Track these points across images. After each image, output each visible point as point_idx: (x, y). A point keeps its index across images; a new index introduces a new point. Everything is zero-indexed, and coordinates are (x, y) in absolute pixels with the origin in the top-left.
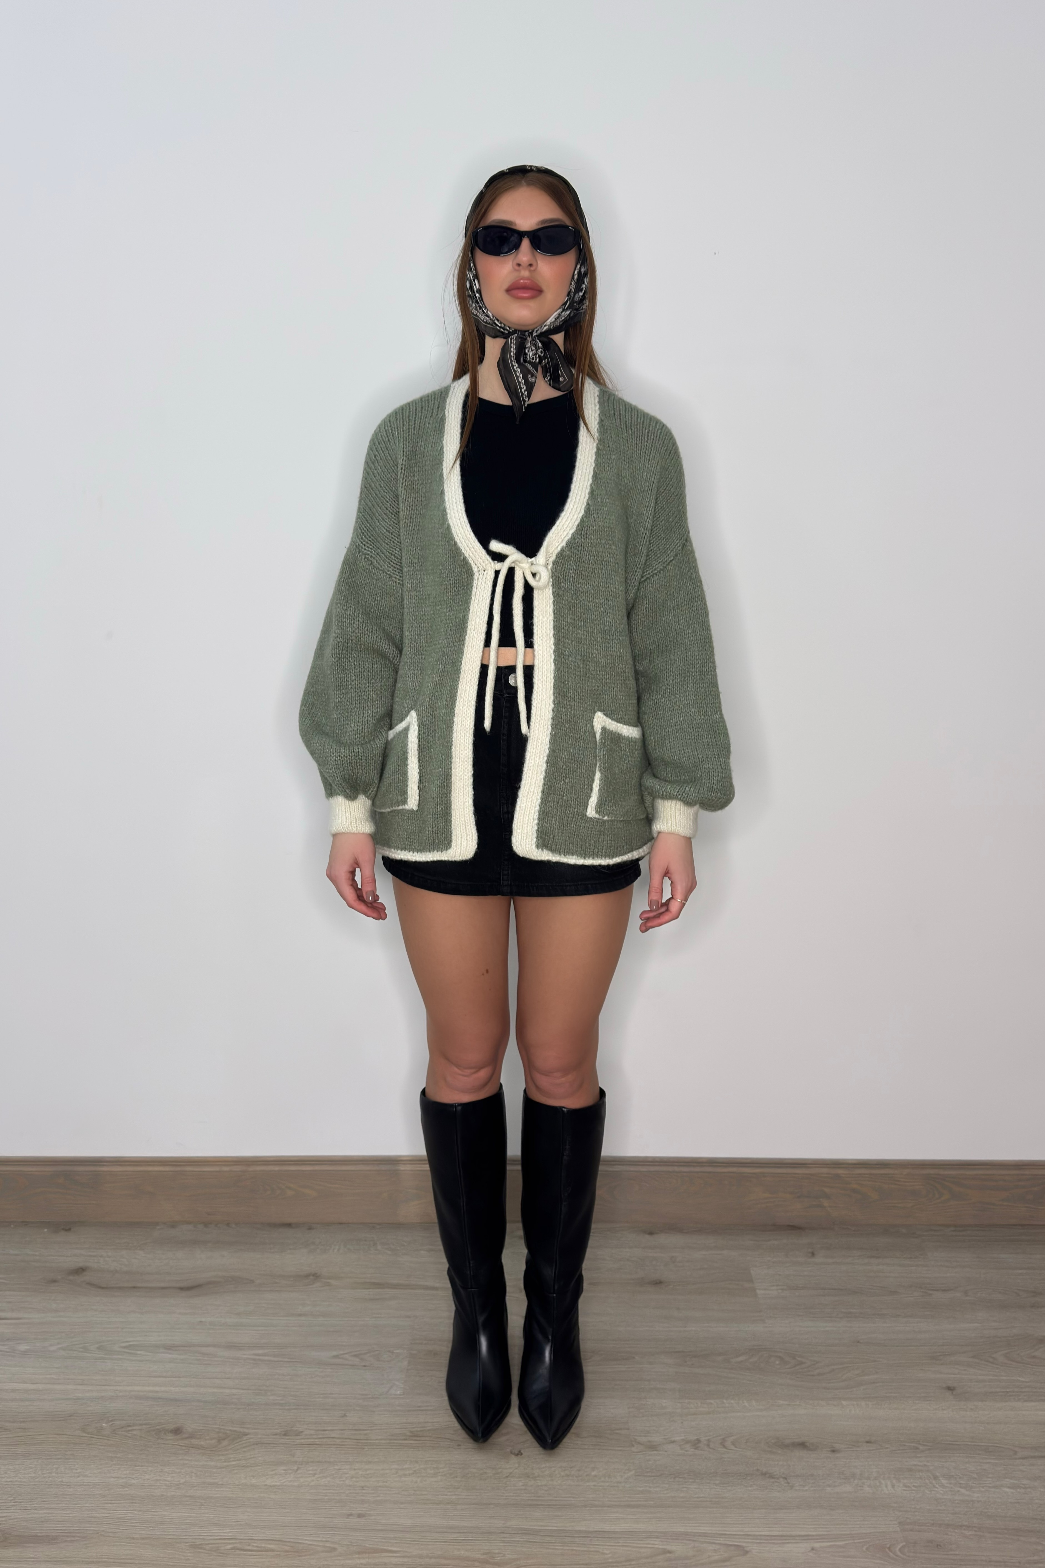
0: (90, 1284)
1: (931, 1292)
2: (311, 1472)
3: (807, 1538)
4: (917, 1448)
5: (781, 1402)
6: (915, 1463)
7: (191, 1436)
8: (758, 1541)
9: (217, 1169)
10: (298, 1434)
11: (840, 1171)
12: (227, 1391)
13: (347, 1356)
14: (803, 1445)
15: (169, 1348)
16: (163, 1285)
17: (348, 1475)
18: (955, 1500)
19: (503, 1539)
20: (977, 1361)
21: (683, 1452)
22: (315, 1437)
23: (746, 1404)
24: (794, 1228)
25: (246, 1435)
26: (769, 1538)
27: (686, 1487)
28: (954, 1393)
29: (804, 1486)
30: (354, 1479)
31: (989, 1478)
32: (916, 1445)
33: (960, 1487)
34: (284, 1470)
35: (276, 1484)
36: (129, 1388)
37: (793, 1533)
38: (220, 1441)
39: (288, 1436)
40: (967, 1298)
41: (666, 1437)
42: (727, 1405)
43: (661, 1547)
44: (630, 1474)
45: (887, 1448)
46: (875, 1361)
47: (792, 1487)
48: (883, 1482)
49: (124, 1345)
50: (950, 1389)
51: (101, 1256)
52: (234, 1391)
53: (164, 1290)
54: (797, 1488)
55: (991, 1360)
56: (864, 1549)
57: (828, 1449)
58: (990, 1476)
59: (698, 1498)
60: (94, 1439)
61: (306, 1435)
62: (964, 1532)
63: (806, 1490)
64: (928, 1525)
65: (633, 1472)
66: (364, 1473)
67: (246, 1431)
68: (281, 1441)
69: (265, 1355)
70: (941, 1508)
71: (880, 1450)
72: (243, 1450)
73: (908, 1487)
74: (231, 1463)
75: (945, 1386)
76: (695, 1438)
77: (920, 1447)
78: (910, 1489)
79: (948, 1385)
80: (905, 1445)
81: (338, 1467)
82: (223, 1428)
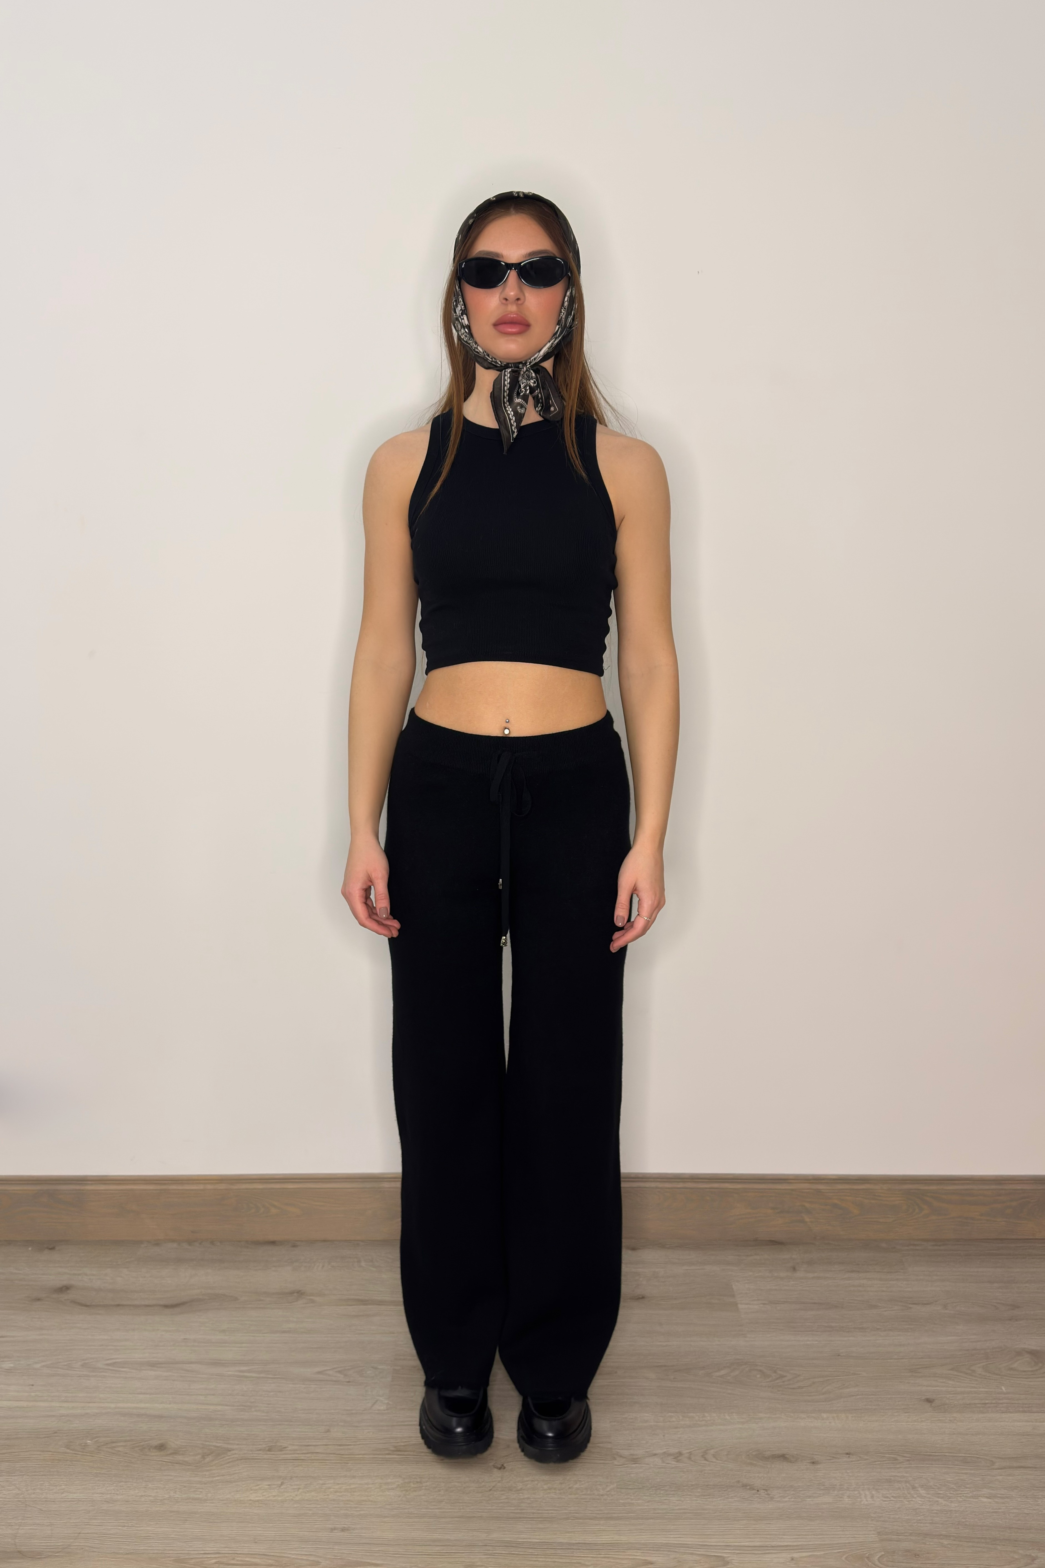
0: (74, 1302)
1: (910, 1306)
2: (295, 1487)
3: (787, 1548)
4: (896, 1459)
5: (762, 1415)
6: (894, 1474)
7: (176, 1452)
8: (739, 1552)
9: (201, 1187)
10: (282, 1449)
11: (821, 1187)
12: (212, 1407)
13: (330, 1372)
14: (783, 1457)
15: (153, 1365)
16: (147, 1303)
17: (332, 1490)
18: (933, 1510)
19: (486, 1552)
20: (956, 1373)
21: (664, 1464)
22: (298, 1452)
23: (727, 1417)
24: (775, 1243)
25: (230, 1451)
26: (749, 1549)
27: (666, 1500)
28: (934, 1405)
29: (784, 1497)
30: (338, 1494)
31: (967, 1488)
32: (896, 1456)
33: (938, 1497)
34: (269, 1485)
35: (260, 1499)
36: (113, 1405)
37: (774, 1544)
38: (203, 1457)
39: (271, 1451)
40: (947, 1311)
41: (647, 1450)
42: (709, 1418)
43: (641, 1558)
44: (612, 1486)
45: (867, 1459)
46: (855, 1374)
47: (772, 1498)
48: (862, 1492)
49: (109, 1362)
50: (929, 1401)
51: (86, 1275)
52: (219, 1408)
53: (149, 1308)
54: (779, 1499)
55: (969, 1372)
56: (843, 1558)
57: (809, 1461)
58: (968, 1486)
59: (679, 1509)
60: (77, 1455)
61: (290, 1450)
62: (941, 1541)
63: (786, 1501)
64: (906, 1534)
65: (615, 1485)
66: (348, 1487)
67: (230, 1447)
68: (265, 1456)
69: (249, 1371)
70: (919, 1518)
71: (860, 1462)
72: (228, 1465)
73: (887, 1497)
74: (215, 1479)
75: (924, 1398)
76: (677, 1451)
77: (899, 1458)
78: (889, 1500)
79: (927, 1397)
80: (884, 1456)
81: (321, 1482)
82: (207, 1443)
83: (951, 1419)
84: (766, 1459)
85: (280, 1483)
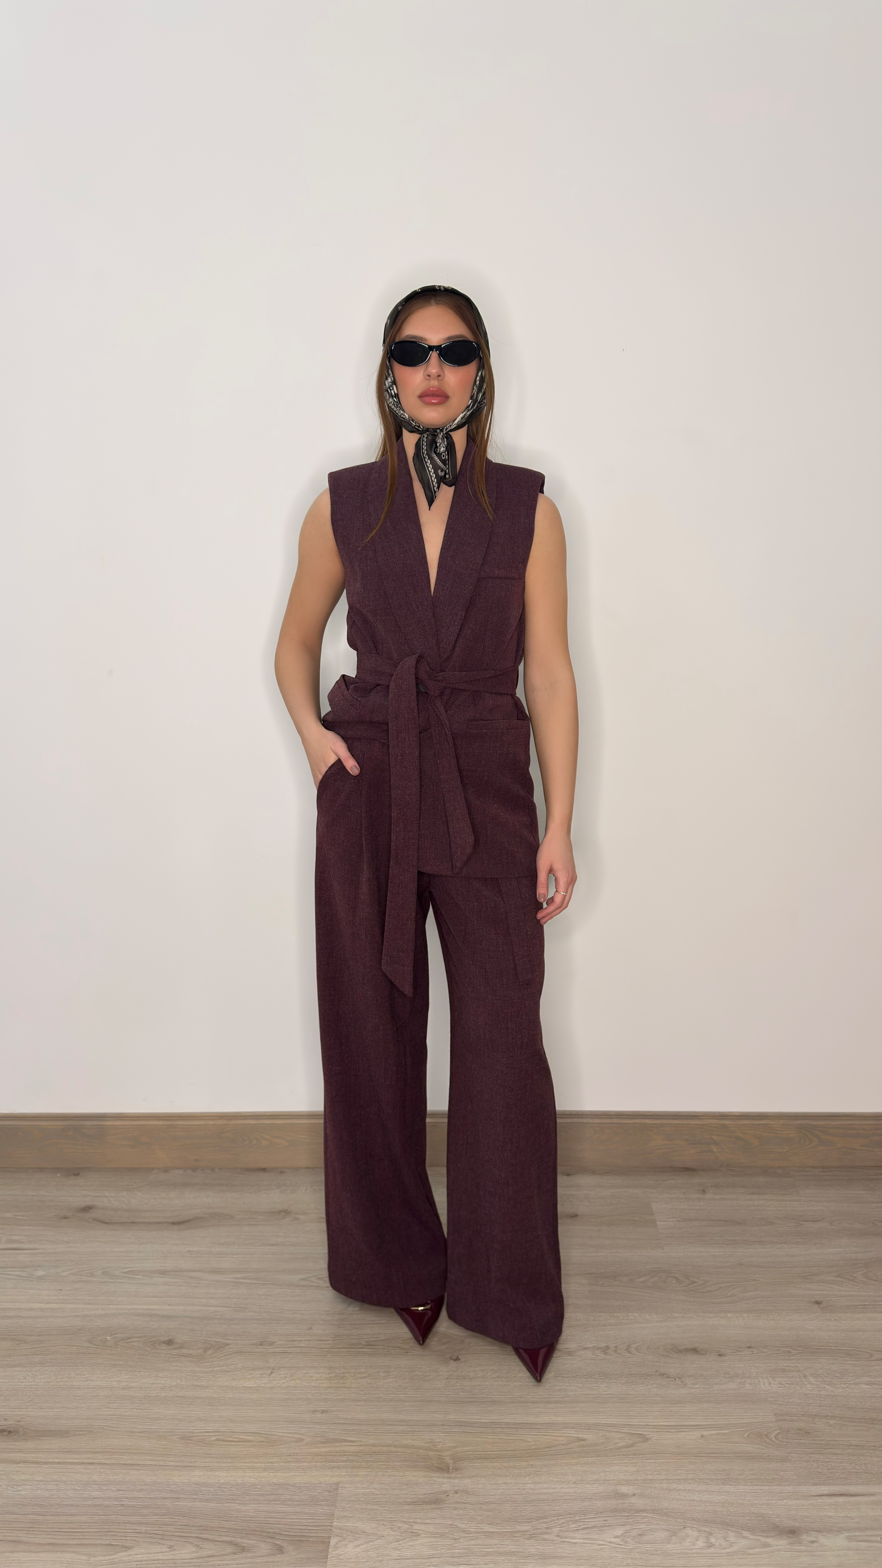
0: (95, 1220)
1: (802, 1223)
2: (281, 1376)
3: (697, 1427)
4: (790, 1352)
5: (676, 1315)
6: (788, 1364)
7: (181, 1347)
8: (657, 1430)
9: (204, 1122)
10: (272, 1344)
11: (726, 1122)
12: (212, 1309)
14: (694, 1350)
15: (163, 1273)
16: (157, 1220)
17: (313, 1378)
18: (820, 1395)
19: (443, 1430)
20: (839, 1279)
21: (594, 1356)
22: (285, 1346)
23: (647, 1316)
24: (688, 1170)
25: (227, 1345)
26: (665, 1428)
27: (595, 1386)
28: (821, 1306)
29: (695, 1384)
30: (318, 1382)
31: (849, 1376)
32: (789, 1350)
33: (826, 1384)
34: (260, 1374)
35: (253, 1386)
36: (128, 1307)
37: (686, 1423)
38: (205, 1351)
39: (262, 1346)
40: (832, 1228)
41: (581, 1344)
42: (631, 1317)
43: (575, 1436)
45: (765, 1352)
46: (755, 1280)
47: (685, 1385)
48: (760, 1380)
49: (125, 1270)
50: (818, 1303)
51: (105, 1197)
52: (219, 1309)
53: (159, 1225)
54: (689, 1386)
55: (852, 1279)
56: (745, 1436)
57: (717, 1354)
58: (851, 1375)
59: (606, 1394)
60: (98, 1349)
61: (278, 1345)
62: (828, 1421)
63: (697, 1388)
64: (799, 1416)
65: (553, 1374)
67: (227, 1342)
68: (258, 1350)
69: (244, 1278)
70: (809, 1402)
71: (760, 1354)
72: (225, 1357)
73: (783, 1384)
74: (215, 1369)
75: (813, 1300)
76: (604, 1345)
77: (792, 1351)
78: (783, 1386)
79: (817, 1300)
80: (780, 1350)
81: (305, 1371)
82: (208, 1339)
83: (837, 1318)
84: (680, 1351)
85: (269, 1372)
